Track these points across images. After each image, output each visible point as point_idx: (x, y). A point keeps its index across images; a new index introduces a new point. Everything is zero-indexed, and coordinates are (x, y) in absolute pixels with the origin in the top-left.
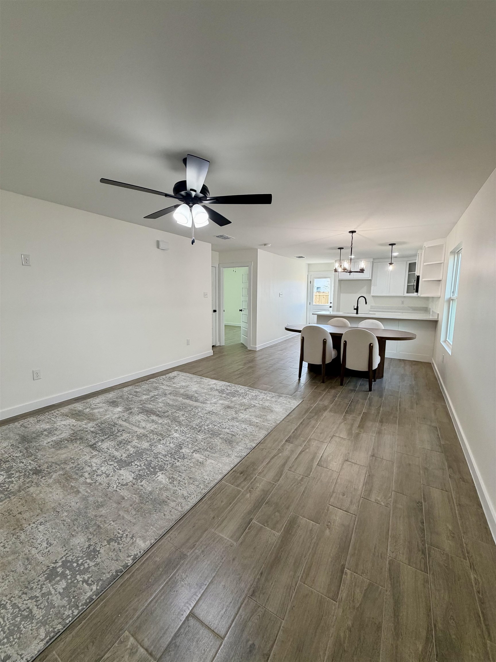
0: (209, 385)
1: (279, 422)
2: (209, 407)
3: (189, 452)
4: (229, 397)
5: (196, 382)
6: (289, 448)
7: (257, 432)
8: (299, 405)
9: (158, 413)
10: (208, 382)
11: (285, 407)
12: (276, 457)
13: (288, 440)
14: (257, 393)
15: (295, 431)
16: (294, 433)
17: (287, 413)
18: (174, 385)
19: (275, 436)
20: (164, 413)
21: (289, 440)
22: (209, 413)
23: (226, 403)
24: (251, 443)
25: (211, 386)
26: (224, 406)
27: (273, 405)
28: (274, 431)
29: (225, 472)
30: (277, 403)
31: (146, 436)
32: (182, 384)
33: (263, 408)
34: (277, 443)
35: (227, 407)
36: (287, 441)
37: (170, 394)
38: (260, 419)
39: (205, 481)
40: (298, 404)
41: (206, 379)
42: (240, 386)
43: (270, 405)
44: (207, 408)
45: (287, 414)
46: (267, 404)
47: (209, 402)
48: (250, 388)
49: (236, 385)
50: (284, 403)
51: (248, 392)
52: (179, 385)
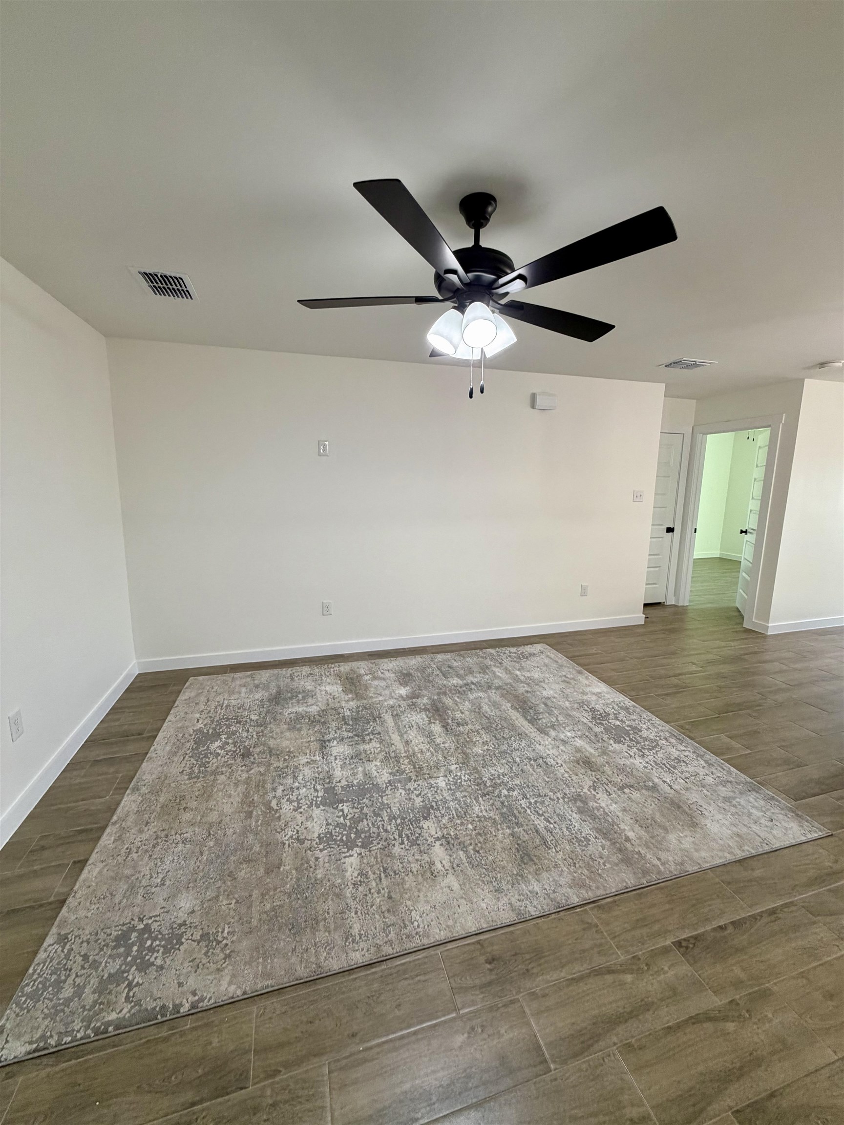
0: (583, 693)
1: (696, 868)
2: (545, 746)
3: (433, 833)
4: (605, 737)
5: (564, 678)
6: (671, 973)
7: (608, 866)
8: (804, 846)
9: (450, 721)
10: (587, 686)
11: (745, 830)
12: (609, 978)
13: (684, 944)
14: (686, 754)
15: (730, 929)
16: (719, 935)
17: (739, 852)
18: (518, 673)
19: (653, 906)
20: (459, 724)
21: (687, 948)
22: (535, 760)
23: (590, 750)
24: (569, 890)
25: (585, 697)
26: (578, 755)
27: (710, 810)
28: (661, 888)
29: (459, 931)
30: (726, 806)
31: (397, 759)
32: (533, 674)
33: (672, 803)
34: (645, 931)
35: (583, 762)
36: (679, 944)
37: (497, 688)
38: (642, 833)
39: (407, 923)
40: (804, 839)
41: (587, 678)
42: (654, 718)
43: (701, 802)
44: (541, 748)
45: (740, 855)
46: (694, 797)
47: (553, 733)
48: (676, 733)
49: (646, 715)
50: (750, 815)
51: (664, 742)
52: (528, 674)
